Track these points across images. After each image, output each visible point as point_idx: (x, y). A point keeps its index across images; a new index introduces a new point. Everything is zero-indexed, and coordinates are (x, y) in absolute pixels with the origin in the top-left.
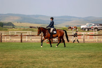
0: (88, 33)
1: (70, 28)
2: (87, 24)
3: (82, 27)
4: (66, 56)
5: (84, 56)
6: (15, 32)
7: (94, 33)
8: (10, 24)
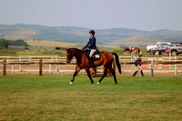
0: (160, 59)
1: (128, 49)
2: (158, 43)
3: (149, 48)
4: (120, 100)
5: (153, 101)
6: (30, 57)
7: (170, 59)
8: (20, 43)
